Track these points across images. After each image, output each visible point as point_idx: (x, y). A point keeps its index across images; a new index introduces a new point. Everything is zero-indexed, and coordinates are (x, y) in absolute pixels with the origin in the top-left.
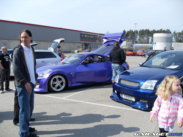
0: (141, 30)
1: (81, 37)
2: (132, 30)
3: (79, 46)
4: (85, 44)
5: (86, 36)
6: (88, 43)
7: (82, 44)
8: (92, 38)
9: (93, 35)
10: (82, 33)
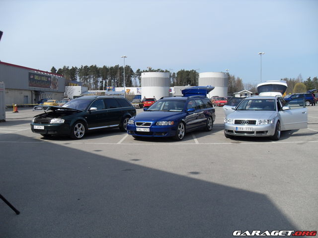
0: (83, 66)
1: (30, 79)
2: (68, 67)
3: (27, 96)
4: (35, 91)
5: (36, 78)
6: (39, 90)
7: (31, 93)
8: (44, 81)
9: (46, 76)
10: (32, 71)
